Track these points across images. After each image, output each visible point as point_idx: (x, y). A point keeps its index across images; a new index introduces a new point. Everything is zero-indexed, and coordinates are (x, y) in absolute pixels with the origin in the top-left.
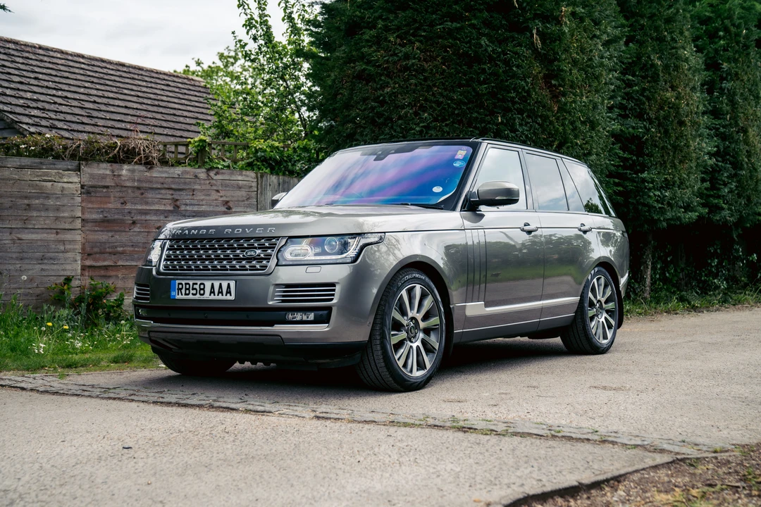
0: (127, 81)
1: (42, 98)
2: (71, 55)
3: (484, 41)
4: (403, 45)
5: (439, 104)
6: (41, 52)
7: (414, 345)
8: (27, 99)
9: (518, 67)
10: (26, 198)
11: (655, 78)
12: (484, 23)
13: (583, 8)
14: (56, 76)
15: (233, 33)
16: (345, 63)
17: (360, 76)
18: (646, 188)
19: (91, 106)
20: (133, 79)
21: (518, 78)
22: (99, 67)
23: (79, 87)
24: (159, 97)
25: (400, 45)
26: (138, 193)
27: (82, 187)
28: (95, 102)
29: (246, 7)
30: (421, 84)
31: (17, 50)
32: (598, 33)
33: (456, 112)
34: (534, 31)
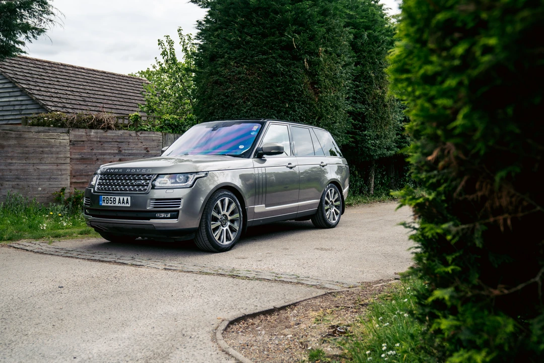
0: (106, 81)
1: (60, 91)
2: (78, 68)
3: (279, 65)
4: (238, 67)
5: (256, 97)
6: (62, 67)
7: (225, 229)
8: (52, 92)
9: (296, 79)
10: (41, 147)
11: (371, 83)
12: (279, 56)
13: (331, 48)
14: (68, 80)
15: (156, 58)
16: (209, 75)
17: (216, 82)
18: (366, 139)
19: (86, 95)
20: (110, 80)
21: (297, 84)
22: (92, 74)
23: (80, 85)
24: (123, 89)
25: (236, 67)
26: (100, 144)
27: (70, 141)
28: (88, 93)
29: (163, 45)
30: (247, 87)
31: (49, 66)
32: (339, 61)
33: (265, 102)
34: (305, 60)
